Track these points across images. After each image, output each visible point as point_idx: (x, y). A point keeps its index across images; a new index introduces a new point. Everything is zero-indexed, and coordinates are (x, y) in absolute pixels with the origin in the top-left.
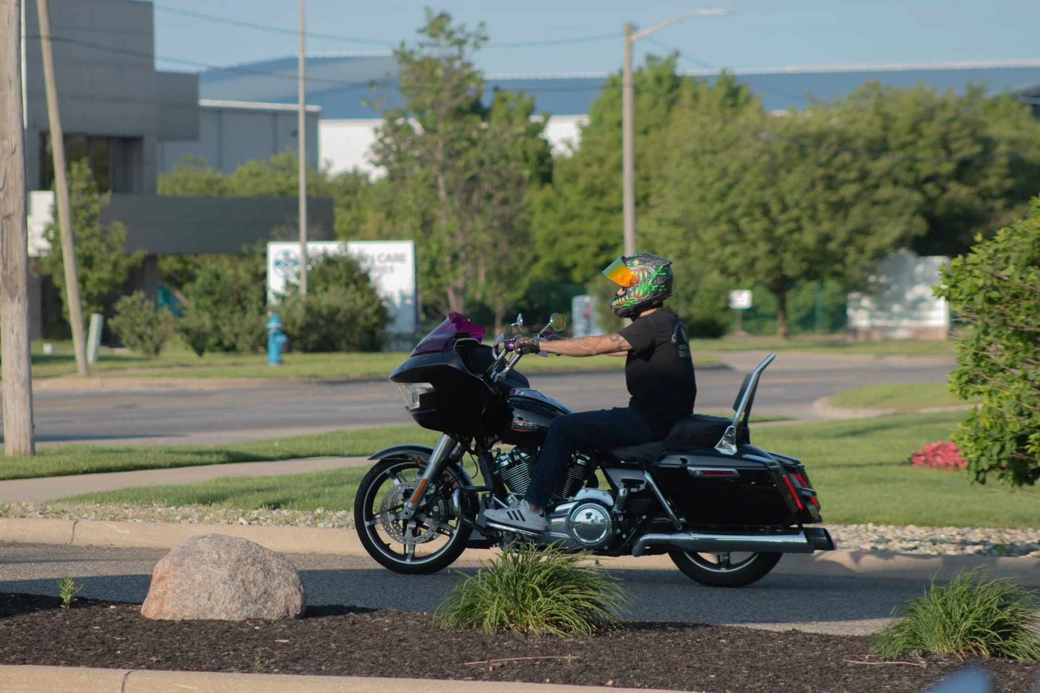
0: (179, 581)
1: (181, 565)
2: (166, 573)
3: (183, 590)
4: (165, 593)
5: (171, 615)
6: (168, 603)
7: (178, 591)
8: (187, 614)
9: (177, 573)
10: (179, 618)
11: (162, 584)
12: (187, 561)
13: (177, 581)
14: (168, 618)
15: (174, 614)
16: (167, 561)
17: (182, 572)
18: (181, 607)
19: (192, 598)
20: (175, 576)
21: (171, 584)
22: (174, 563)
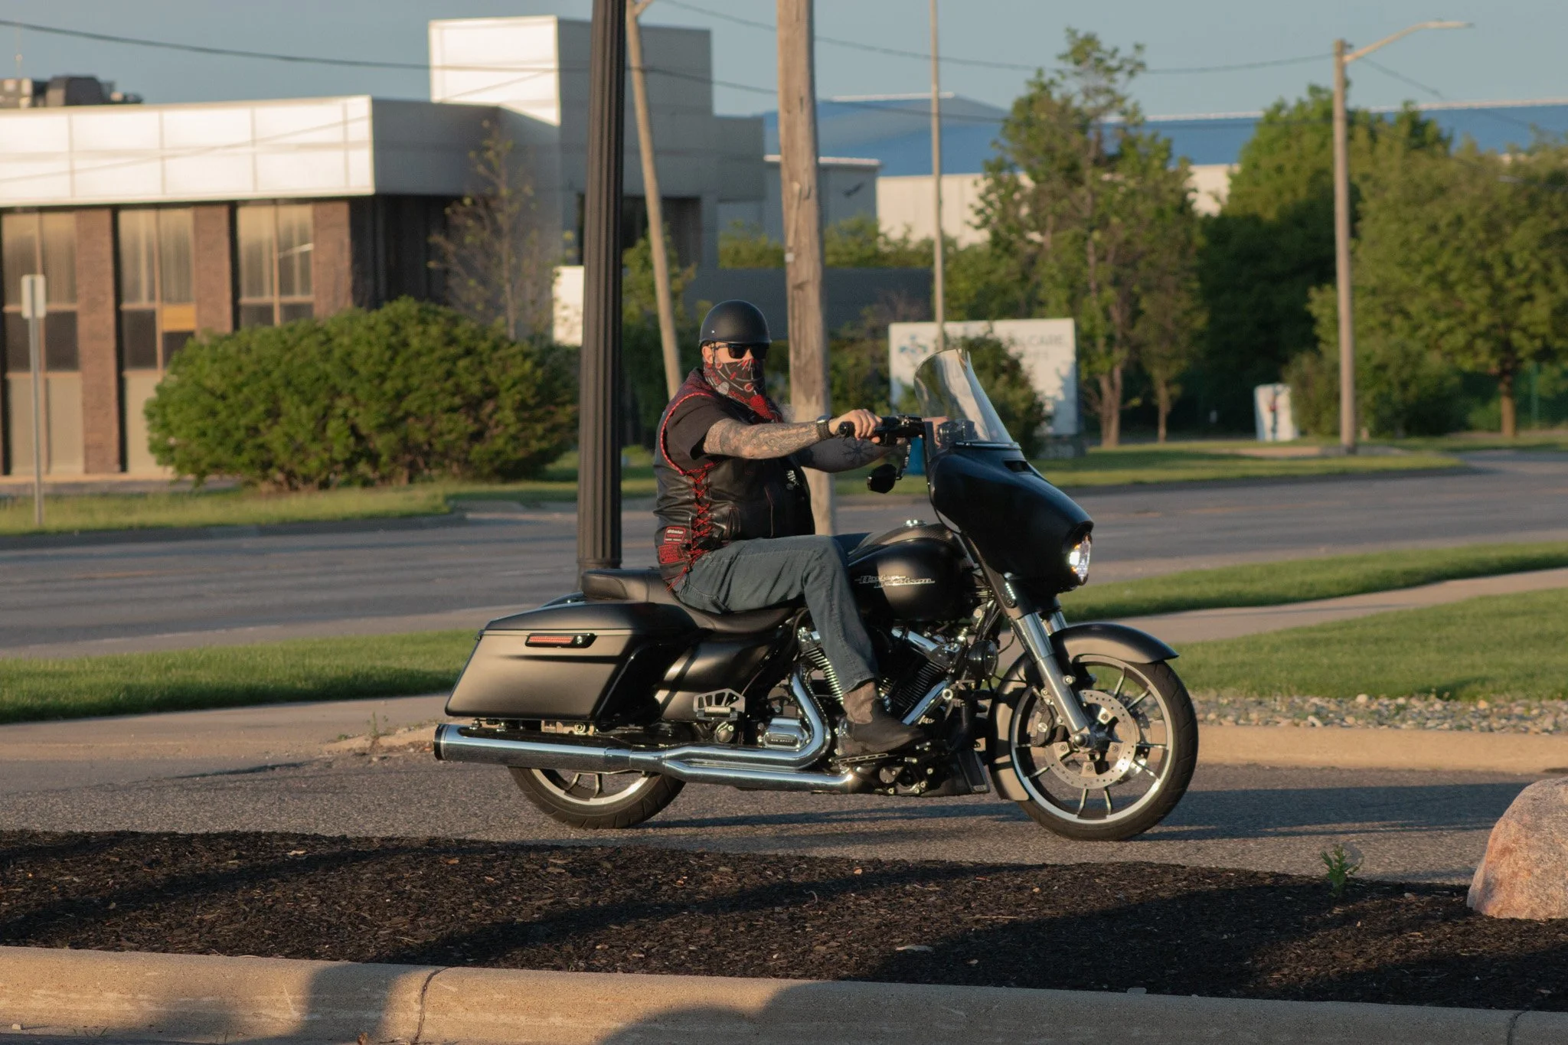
0: (1538, 856)
1: (1537, 828)
2: (1515, 841)
3: (1545, 871)
4: (1515, 874)
5: (1528, 911)
6: (1522, 892)
7: (1537, 872)
8: (1554, 909)
9: (1533, 841)
10: (1541, 915)
11: (1508, 859)
12: (1545, 822)
13: (1534, 856)
14: (1523, 916)
15: (1533, 910)
16: (1513, 823)
17: (1540, 840)
18: (1544, 898)
19: (1561, 883)
20: (1530, 847)
21: (1525, 860)
22: (1524, 826)
